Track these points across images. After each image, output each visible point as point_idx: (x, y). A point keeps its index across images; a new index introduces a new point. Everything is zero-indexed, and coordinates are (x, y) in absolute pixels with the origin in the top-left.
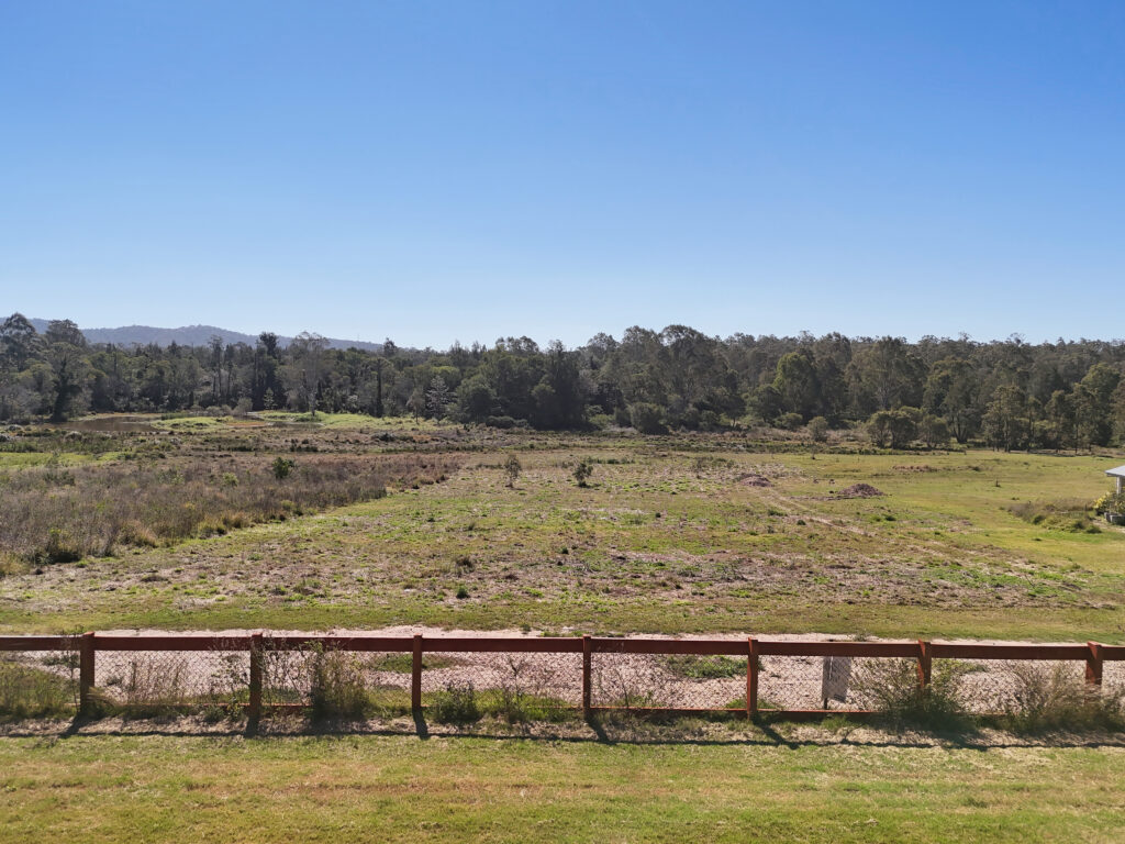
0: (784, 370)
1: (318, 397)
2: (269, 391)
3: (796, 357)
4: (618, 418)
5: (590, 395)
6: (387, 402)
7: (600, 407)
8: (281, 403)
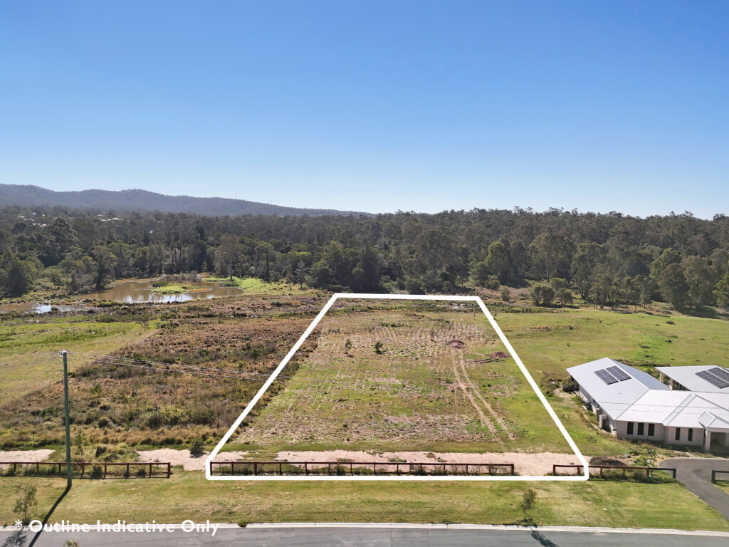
0: (492, 252)
1: (233, 268)
2: (205, 263)
3: (498, 245)
4: (398, 284)
5: (384, 268)
6: (272, 273)
7: (389, 277)
8: (211, 270)
